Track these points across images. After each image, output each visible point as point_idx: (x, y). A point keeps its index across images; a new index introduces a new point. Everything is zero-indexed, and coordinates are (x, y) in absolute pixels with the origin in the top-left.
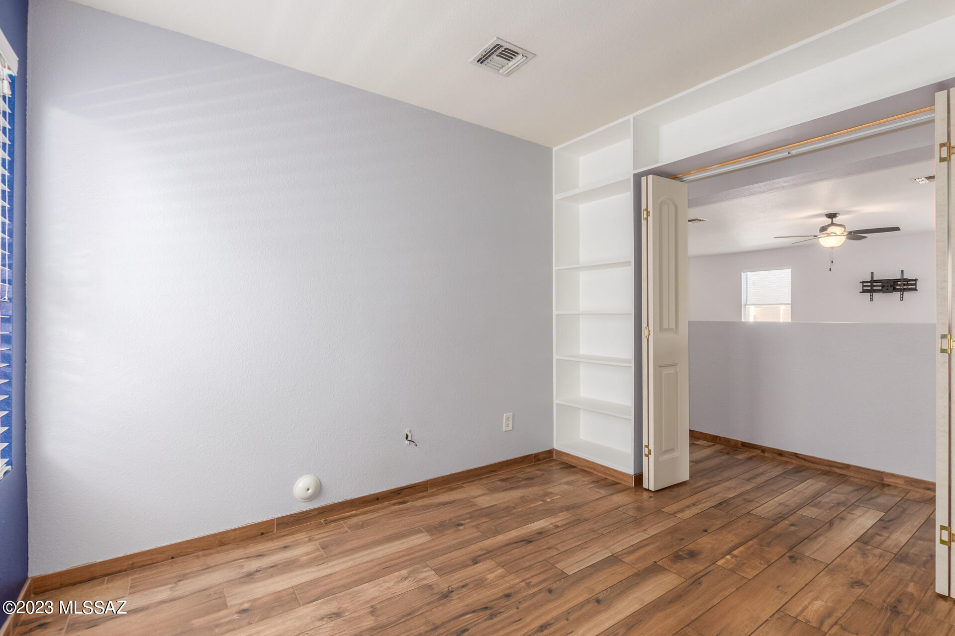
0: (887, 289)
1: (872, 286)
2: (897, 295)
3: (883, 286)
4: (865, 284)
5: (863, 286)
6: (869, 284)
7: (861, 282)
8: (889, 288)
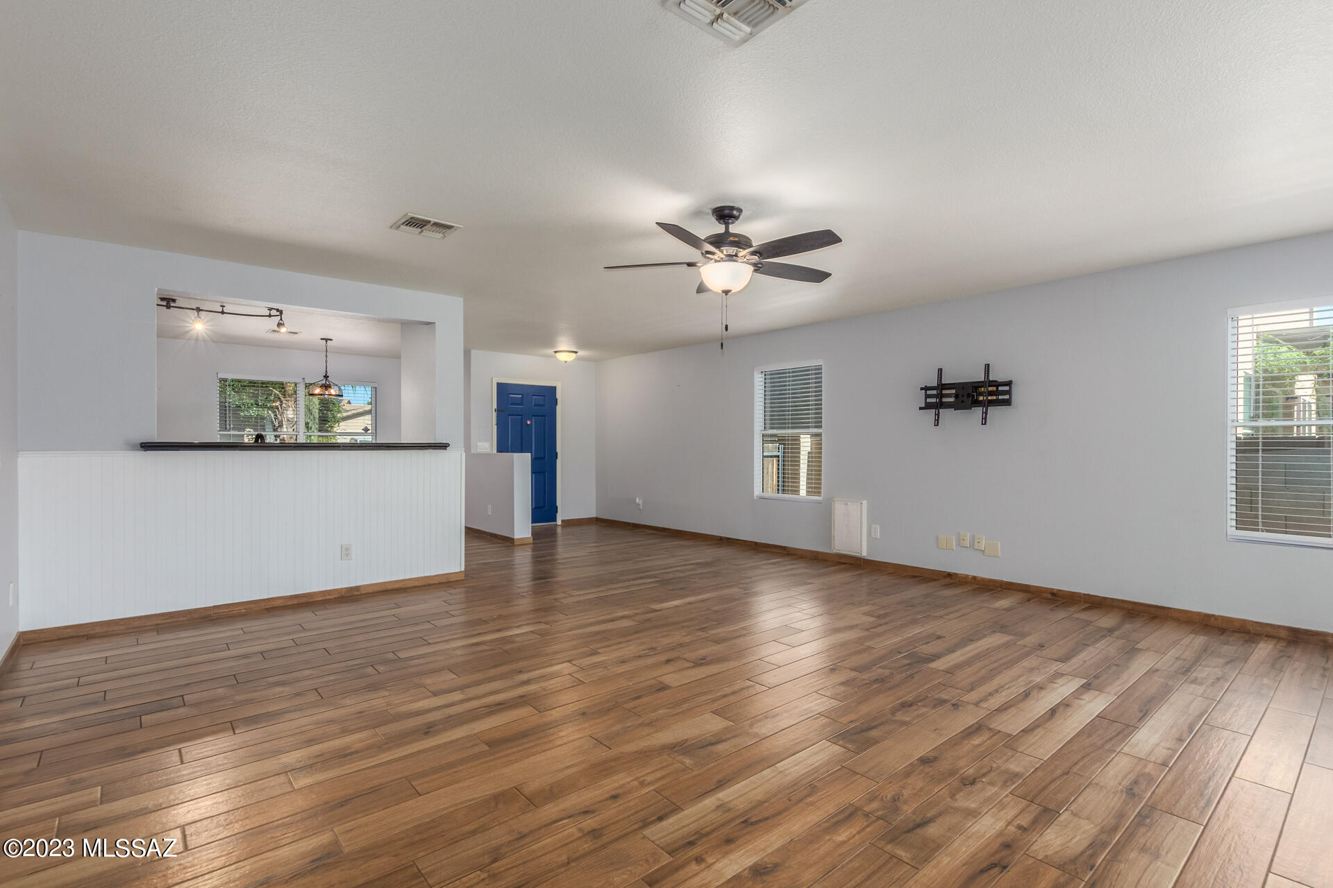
0: (963, 402)
1: (941, 396)
2: (979, 411)
3: (956, 396)
4: (929, 392)
5: (927, 396)
6: (934, 392)
7: (922, 389)
8: (965, 399)
